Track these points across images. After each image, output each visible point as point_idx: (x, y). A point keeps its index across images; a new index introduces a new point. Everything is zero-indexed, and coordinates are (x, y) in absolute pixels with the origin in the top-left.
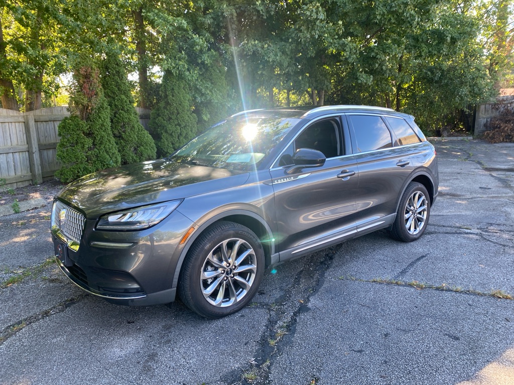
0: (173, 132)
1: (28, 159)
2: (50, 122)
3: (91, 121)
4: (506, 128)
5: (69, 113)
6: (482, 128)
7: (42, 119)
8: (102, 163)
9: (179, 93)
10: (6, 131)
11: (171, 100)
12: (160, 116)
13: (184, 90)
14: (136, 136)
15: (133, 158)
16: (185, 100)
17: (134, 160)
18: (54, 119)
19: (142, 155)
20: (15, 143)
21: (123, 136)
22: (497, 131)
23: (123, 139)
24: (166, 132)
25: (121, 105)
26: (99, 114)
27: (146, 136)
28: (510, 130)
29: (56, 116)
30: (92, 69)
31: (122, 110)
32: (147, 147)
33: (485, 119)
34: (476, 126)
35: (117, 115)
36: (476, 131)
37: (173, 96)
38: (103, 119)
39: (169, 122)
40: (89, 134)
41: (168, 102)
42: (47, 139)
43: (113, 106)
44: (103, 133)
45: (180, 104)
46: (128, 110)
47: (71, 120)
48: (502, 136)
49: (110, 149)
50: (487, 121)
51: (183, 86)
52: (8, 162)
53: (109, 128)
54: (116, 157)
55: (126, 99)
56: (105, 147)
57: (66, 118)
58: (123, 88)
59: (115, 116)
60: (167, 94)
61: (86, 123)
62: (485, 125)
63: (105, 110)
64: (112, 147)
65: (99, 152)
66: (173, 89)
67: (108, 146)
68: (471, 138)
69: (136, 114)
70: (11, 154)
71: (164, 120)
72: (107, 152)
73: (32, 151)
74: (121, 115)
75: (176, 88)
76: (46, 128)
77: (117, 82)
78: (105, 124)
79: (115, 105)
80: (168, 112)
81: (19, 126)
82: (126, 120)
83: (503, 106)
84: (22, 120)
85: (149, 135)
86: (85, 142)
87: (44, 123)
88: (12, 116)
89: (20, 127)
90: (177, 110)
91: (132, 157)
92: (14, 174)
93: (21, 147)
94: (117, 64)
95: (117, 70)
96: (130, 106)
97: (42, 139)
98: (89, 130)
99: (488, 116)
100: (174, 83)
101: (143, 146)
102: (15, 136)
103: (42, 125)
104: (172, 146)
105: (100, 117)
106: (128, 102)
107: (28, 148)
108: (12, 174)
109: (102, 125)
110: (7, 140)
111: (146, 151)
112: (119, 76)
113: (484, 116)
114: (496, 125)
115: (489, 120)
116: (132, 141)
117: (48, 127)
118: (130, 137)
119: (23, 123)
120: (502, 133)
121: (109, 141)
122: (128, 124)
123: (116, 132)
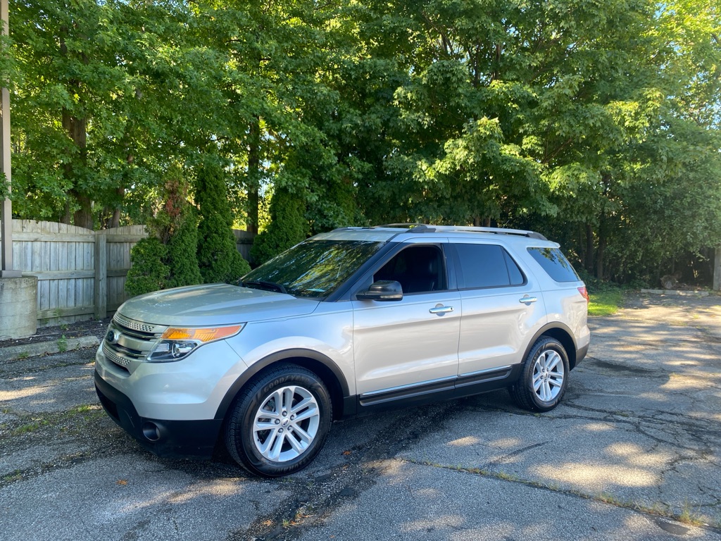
1: (93, 287)
2: (125, 244)
3: (171, 244)
5: (148, 234)
7: (117, 239)
9: (291, 215)
10: (71, 252)
11: (280, 223)
12: (265, 242)
13: (299, 211)
14: (229, 267)
16: (298, 224)
18: (131, 240)
20: (80, 267)
21: (213, 265)
23: (212, 268)
25: (215, 227)
26: (183, 237)
27: (243, 267)
29: (134, 237)
30: (179, 183)
31: (215, 233)
34: (715, 277)
35: (208, 239)
36: (716, 283)
37: (284, 218)
38: (187, 243)
39: (275, 250)
40: (168, 261)
41: (277, 225)
42: (119, 264)
43: (205, 228)
44: (185, 260)
45: (291, 229)
46: (223, 233)
47: (148, 242)
51: (297, 207)
52: (68, 290)
53: (194, 255)
55: (222, 219)
56: (185, 277)
57: (143, 240)
58: (220, 206)
59: (206, 241)
60: (277, 215)
61: (165, 246)
63: (192, 233)
64: (194, 278)
66: (284, 210)
67: (189, 277)
68: (705, 293)
69: (233, 239)
70: (73, 281)
71: (270, 247)
73: (98, 278)
74: (214, 240)
75: (288, 209)
76: (120, 251)
77: (214, 199)
78: (189, 249)
79: (208, 226)
81: (88, 246)
82: (218, 246)
84: (91, 239)
85: (247, 265)
86: (162, 270)
87: (118, 245)
88: (81, 235)
89: (89, 248)
92: (73, 304)
93: (86, 272)
94: (216, 177)
95: (216, 184)
96: (227, 229)
97: (113, 263)
98: (169, 255)
100: (286, 203)
102: (81, 259)
103: (115, 246)
105: (183, 241)
106: (224, 224)
107: (95, 274)
108: (71, 304)
109: (185, 250)
110: (71, 262)
112: (216, 191)
116: (223, 272)
117: (122, 250)
118: (222, 267)
119: (93, 244)
121: (192, 270)
122: (221, 251)
123: (205, 260)
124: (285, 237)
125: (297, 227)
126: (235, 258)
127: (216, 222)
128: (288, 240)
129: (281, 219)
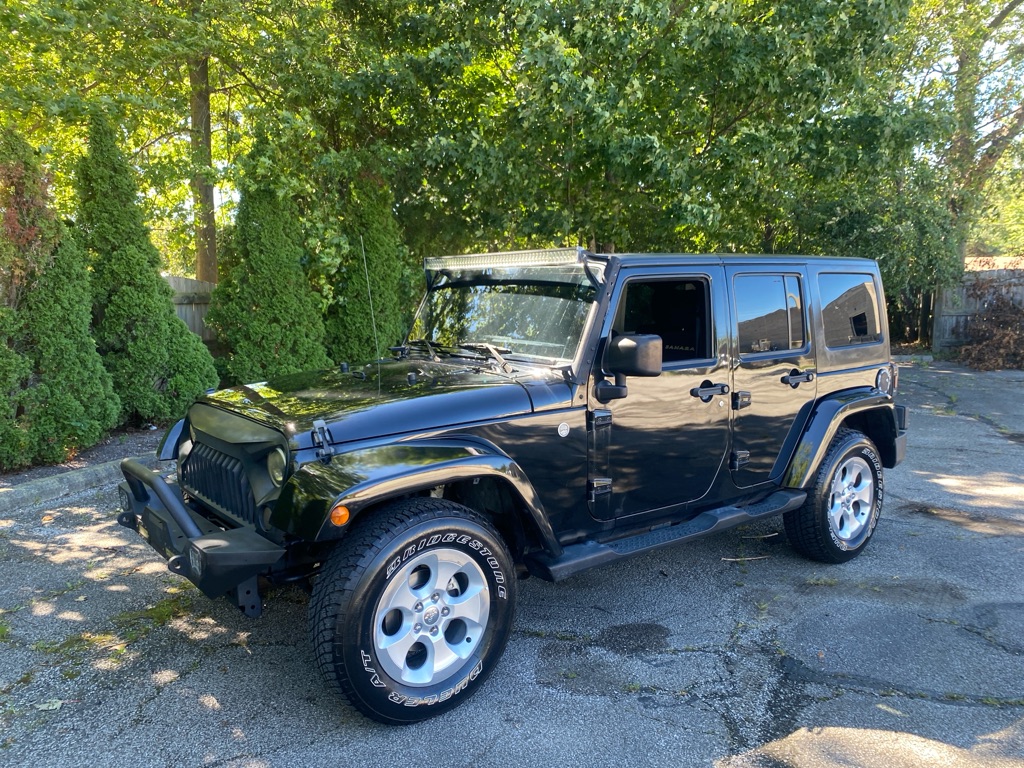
0: (263, 338)
3: (30, 309)
4: (1007, 338)
6: (947, 336)
8: (58, 422)
9: (274, 244)
11: (256, 263)
12: (232, 300)
14: (164, 350)
15: (154, 404)
17: (156, 409)
19: (177, 396)
21: (130, 349)
22: (987, 346)
23: (129, 355)
24: (247, 337)
25: (127, 273)
26: (57, 292)
27: (191, 350)
28: (1015, 342)
31: (129, 284)
32: (192, 376)
33: (954, 318)
34: (936, 333)
35: (115, 298)
36: (936, 343)
37: (262, 252)
38: (66, 305)
40: (25, 344)
41: (251, 266)
43: (107, 276)
44: (65, 341)
46: (144, 284)
48: (1001, 355)
49: (84, 384)
50: (958, 322)
53: (85, 328)
54: (102, 405)
56: (67, 377)
59: (110, 301)
60: (250, 247)
61: (15, 313)
62: (954, 331)
63: (76, 282)
64: (90, 378)
65: (52, 392)
66: (260, 236)
68: (928, 358)
72: (76, 391)
74: (126, 298)
78: (72, 317)
79: (112, 272)
80: (250, 290)
82: (137, 311)
83: (992, 290)
85: (201, 344)
86: (10, 364)
90: (271, 284)
91: (153, 402)
96: (152, 275)
98: (26, 332)
99: (960, 311)
101: (182, 373)
104: (260, 372)
105: (57, 300)
106: (146, 265)
109: (65, 320)
111: (190, 384)
113: (952, 312)
114: (982, 333)
115: (962, 319)
116: (152, 361)
118: (149, 352)
120: (997, 348)
121: (83, 362)
122: (143, 320)
123: (111, 339)
124: (270, 289)
125: (289, 268)
126: (172, 331)
127: (128, 263)
128: (275, 293)
129: (257, 253)
